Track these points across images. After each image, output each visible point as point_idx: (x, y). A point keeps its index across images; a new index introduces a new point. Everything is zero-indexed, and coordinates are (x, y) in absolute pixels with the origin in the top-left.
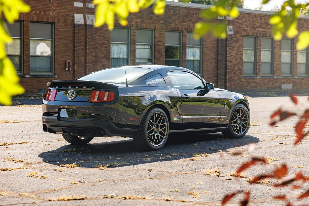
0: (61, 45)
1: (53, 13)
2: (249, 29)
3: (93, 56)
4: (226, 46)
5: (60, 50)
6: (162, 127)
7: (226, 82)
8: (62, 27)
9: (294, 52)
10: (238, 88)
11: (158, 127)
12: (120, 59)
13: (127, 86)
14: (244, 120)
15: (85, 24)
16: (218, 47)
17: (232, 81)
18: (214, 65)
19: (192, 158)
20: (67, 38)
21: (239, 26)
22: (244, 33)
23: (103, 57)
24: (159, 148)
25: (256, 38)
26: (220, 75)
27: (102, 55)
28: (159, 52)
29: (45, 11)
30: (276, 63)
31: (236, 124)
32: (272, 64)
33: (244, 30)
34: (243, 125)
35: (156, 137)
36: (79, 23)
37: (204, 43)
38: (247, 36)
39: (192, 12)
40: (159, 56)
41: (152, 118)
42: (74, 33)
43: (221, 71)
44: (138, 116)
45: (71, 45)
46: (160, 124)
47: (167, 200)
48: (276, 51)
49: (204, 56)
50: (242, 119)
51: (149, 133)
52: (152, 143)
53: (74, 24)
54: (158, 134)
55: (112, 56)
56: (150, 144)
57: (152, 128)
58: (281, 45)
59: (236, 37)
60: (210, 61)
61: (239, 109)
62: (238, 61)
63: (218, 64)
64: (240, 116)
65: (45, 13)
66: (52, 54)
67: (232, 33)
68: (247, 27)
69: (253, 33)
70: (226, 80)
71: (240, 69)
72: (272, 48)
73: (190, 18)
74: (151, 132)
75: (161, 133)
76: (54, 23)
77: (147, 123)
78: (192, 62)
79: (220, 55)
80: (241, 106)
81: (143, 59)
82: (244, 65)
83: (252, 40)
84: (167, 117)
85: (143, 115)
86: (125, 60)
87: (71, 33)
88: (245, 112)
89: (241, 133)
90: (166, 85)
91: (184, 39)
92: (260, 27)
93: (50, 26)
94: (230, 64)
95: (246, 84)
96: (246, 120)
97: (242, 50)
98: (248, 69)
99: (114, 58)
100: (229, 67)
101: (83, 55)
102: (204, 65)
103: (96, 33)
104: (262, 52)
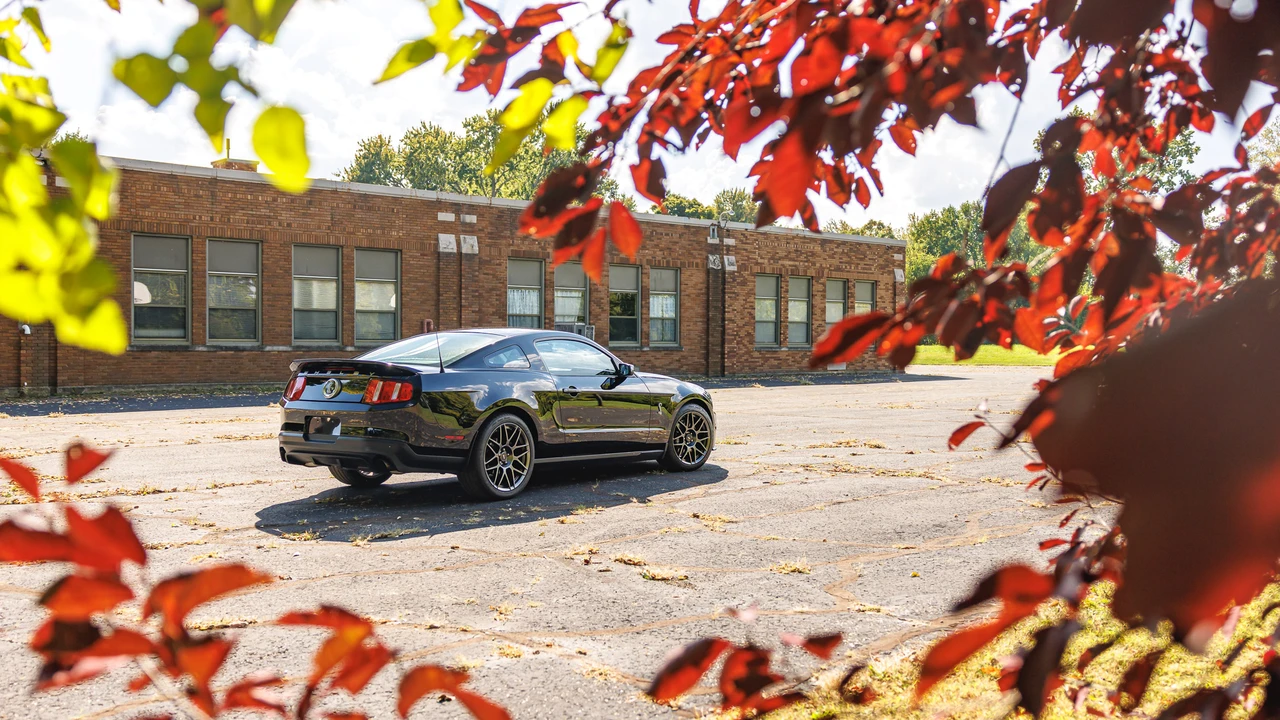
0: (414, 292)
1: (398, 232)
2: (766, 261)
3: (473, 312)
4: (724, 293)
5: (411, 299)
6: (518, 452)
7: (723, 358)
8: (416, 257)
9: (850, 304)
10: (747, 369)
11: (511, 453)
12: (524, 316)
13: (442, 371)
14: (701, 436)
15: (460, 253)
16: (708, 294)
17: (734, 356)
18: (700, 326)
19: (561, 518)
20: (426, 279)
21: (748, 257)
22: (757, 269)
23: (493, 314)
24: (510, 494)
25: (779, 277)
26: (713, 345)
27: (491, 310)
28: (599, 304)
29: (383, 228)
30: (816, 324)
31: (684, 444)
32: (808, 325)
33: (757, 264)
34: (698, 445)
35: (505, 472)
36: (447, 250)
37: (683, 286)
38: (763, 274)
39: (660, 230)
40: (598, 310)
41: (496, 436)
42: (438, 269)
43: (715, 339)
44: (465, 432)
45: (432, 291)
46: (515, 447)
47: (432, 627)
48: (817, 301)
49: (682, 310)
50: (697, 433)
51: (488, 466)
52: (497, 484)
53: (439, 253)
54: (511, 466)
55: (510, 311)
56: (492, 488)
57: (496, 456)
58: (824, 291)
59: (741, 276)
60: (695, 319)
61: (690, 415)
62: (747, 319)
63: (708, 325)
64: (693, 428)
65: (383, 233)
66: (396, 308)
67: (735, 268)
68: (762, 258)
69: (773, 269)
70: (723, 354)
71: (749, 334)
72: (809, 297)
73: (655, 242)
74: (495, 462)
75: (516, 464)
76: (401, 251)
77: (484, 445)
78: (660, 321)
79: (712, 310)
80: (695, 407)
81: (569, 316)
82: (758, 326)
83: (772, 282)
84: (529, 432)
85: (474, 430)
86: (536, 319)
87: (433, 269)
88: (702, 420)
89: (694, 460)
90: (538, 368)
91: (644, 280)
92: (786, 257)
93: (392, 255)
94: (731, 326)
95: (761, 361)
96: (706, 435)
97: (752, 300)
98: (764, 335)
99: (513, 316)
100: (730, 331)
101: (454, 308)
102: (682, 328)
103: (480, 269)
104: (791, 304)
